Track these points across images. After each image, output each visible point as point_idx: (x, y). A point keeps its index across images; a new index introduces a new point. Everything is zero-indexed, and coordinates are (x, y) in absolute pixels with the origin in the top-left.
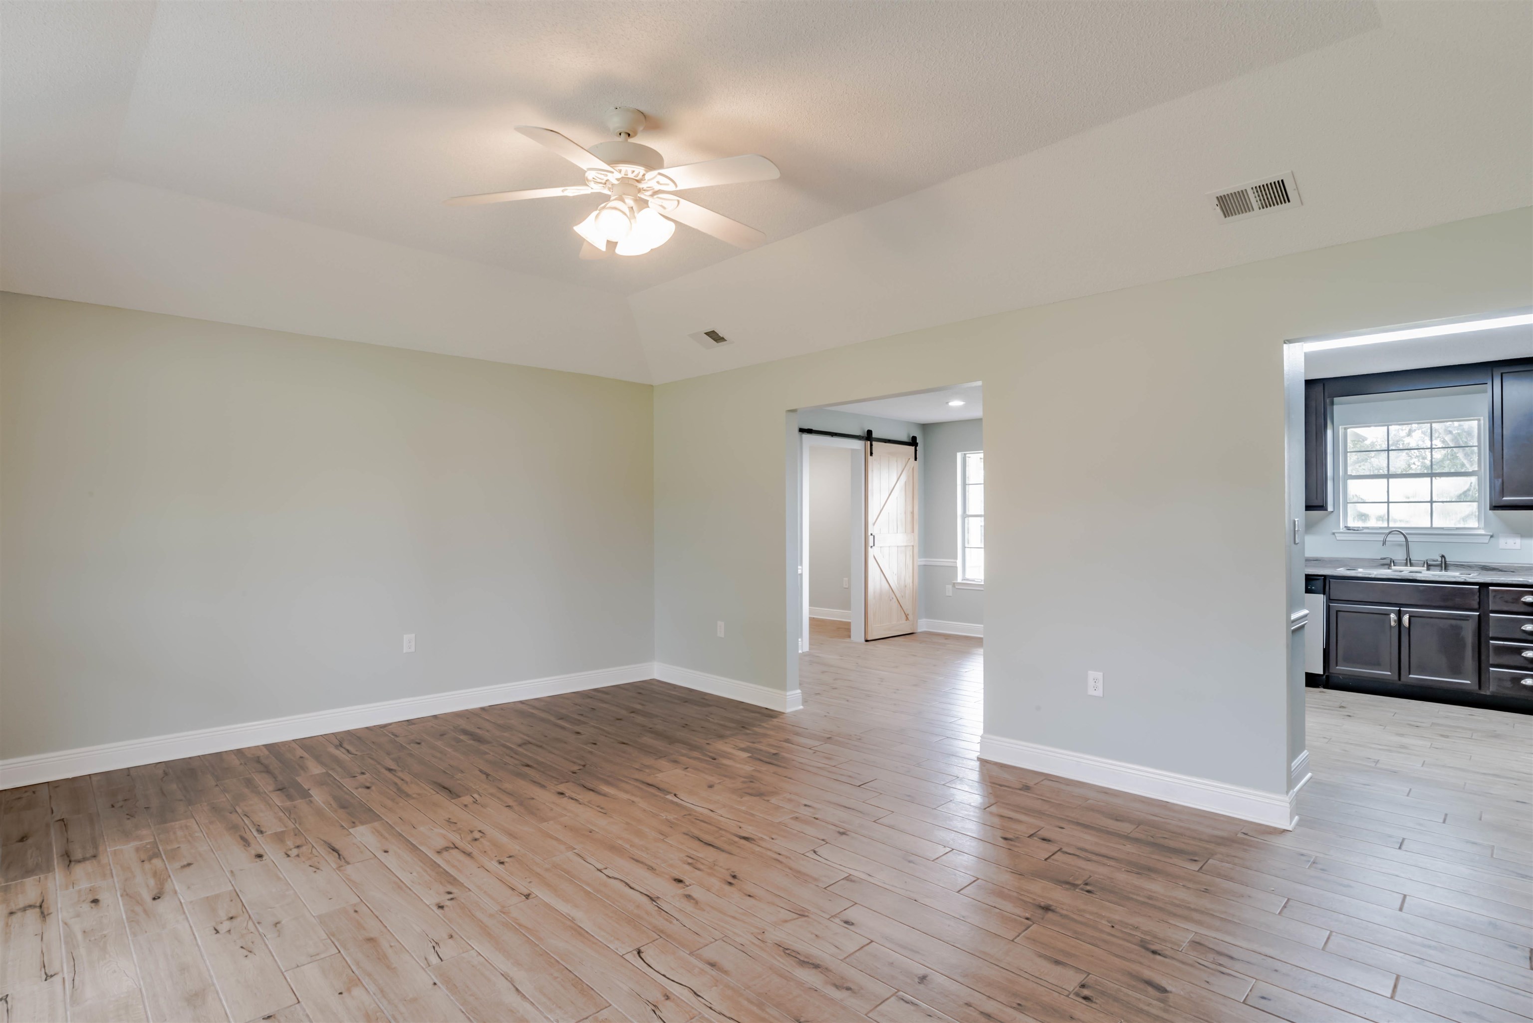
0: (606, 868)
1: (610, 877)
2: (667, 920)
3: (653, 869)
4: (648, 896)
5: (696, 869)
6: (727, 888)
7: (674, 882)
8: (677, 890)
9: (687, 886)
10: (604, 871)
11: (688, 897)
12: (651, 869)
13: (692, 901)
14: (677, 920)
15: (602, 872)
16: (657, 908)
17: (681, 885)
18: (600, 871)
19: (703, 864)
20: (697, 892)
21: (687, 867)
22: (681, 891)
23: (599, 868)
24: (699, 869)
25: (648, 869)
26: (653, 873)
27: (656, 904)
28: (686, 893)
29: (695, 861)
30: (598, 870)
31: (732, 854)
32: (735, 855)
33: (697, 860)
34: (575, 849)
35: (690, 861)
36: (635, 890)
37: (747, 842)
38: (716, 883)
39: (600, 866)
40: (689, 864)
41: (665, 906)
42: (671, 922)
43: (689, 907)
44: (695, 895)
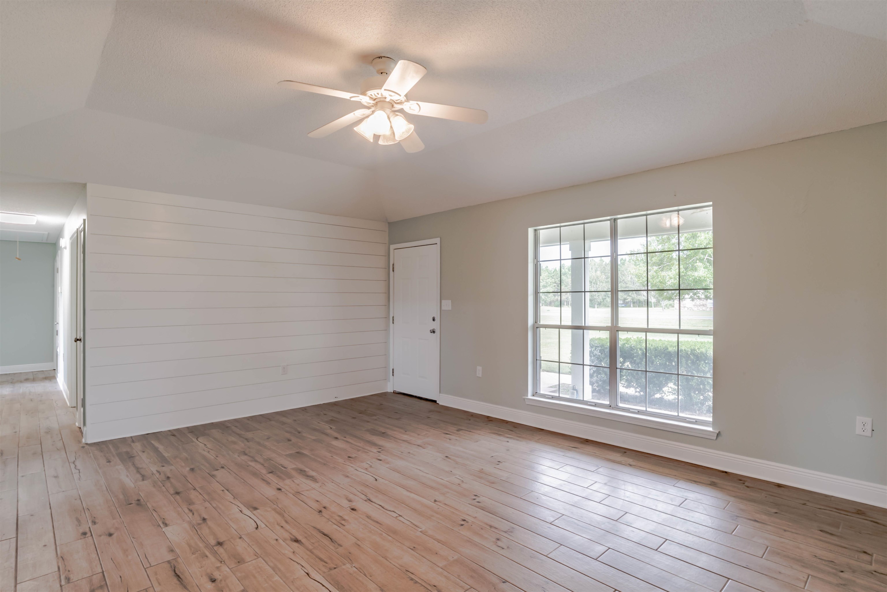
0: (396, 517)
1: (393, 511)
2: (363, 491)
3: (368, 517)
4: (371, 501)
5: (341, 517)
6: (327, 505)
7: (356, 509)
8: (354, 505)
9: (349, 507)
10: (397, 515)
11: (350, 501)
12: (369, 517)
13: (349, 499)
14: (358, 491)
15: (399, 515)
16: (367, 496)
17: (353, 507)
18: (400, 516)
19: (336, 520)
20: (345, 504)
21: (346, 517)
22: (354, 504)
23: (401, 517)
24: (339, 516)
25: (371, 517)
26: (367, 514)
27: (367, 498)
28: (350, 503)
29: (340, 522)
30: (401, 516)
31: (314, 527)
32: (312, 526)
33: (338, 522)
34: (421, 532)
35: (343, 522)
36: (378, 504)
37: (297, 537)
38: (333, 508)
39: (400, 518)
40: (344, 520)
41: (363, 497)
42: (361, 490)
43: (351, 496)
44: (347, 502)
